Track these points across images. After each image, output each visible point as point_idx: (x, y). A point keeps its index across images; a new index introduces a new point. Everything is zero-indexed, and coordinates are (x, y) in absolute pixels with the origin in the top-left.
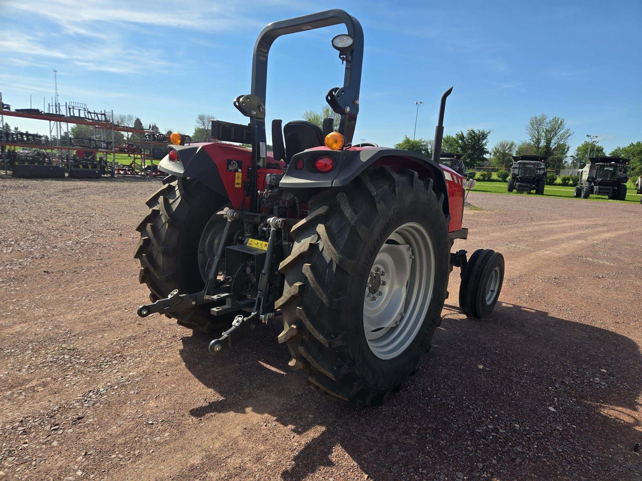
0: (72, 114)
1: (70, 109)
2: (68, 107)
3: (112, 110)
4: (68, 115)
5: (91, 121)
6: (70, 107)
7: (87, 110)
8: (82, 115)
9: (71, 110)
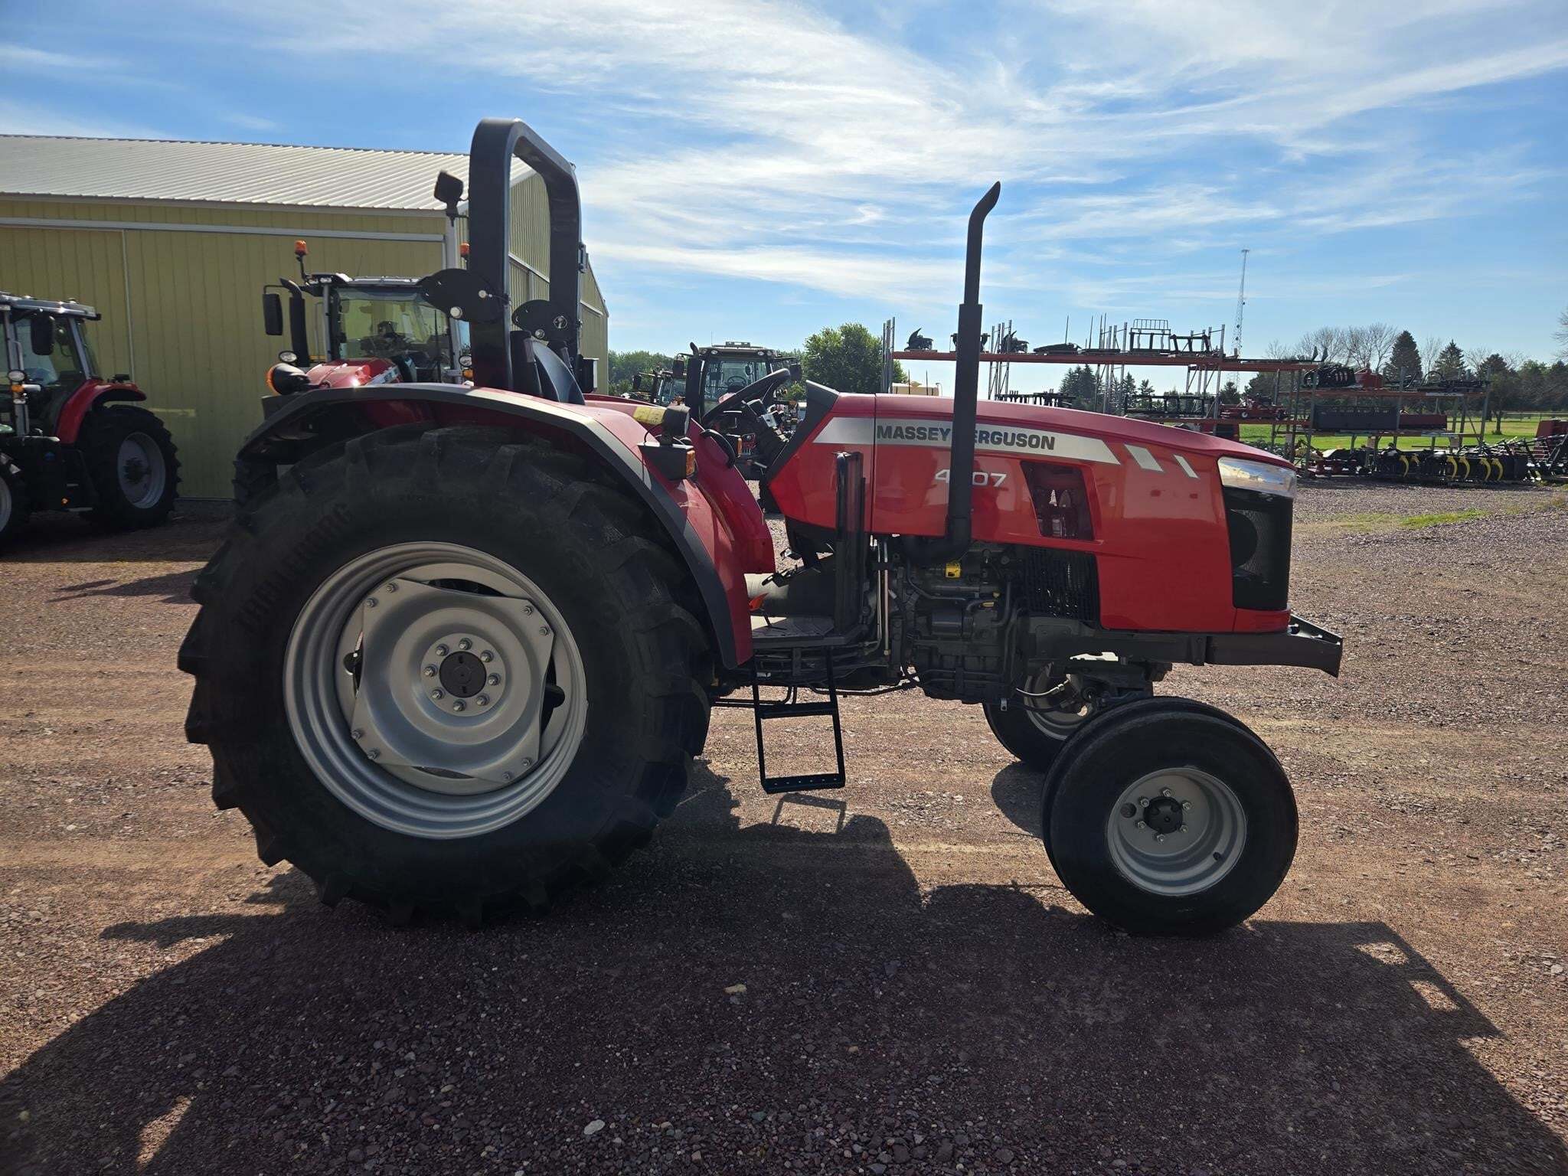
0: (1135, 346)
1: (1132, 334)
2: (1128, 331)
3: (1224, 326)
4: (1128, 349)
5: (1174, 356)
6: (1133, 331)
7: (1167, 332)
8: (1156, 346)
9: (1136, 336)
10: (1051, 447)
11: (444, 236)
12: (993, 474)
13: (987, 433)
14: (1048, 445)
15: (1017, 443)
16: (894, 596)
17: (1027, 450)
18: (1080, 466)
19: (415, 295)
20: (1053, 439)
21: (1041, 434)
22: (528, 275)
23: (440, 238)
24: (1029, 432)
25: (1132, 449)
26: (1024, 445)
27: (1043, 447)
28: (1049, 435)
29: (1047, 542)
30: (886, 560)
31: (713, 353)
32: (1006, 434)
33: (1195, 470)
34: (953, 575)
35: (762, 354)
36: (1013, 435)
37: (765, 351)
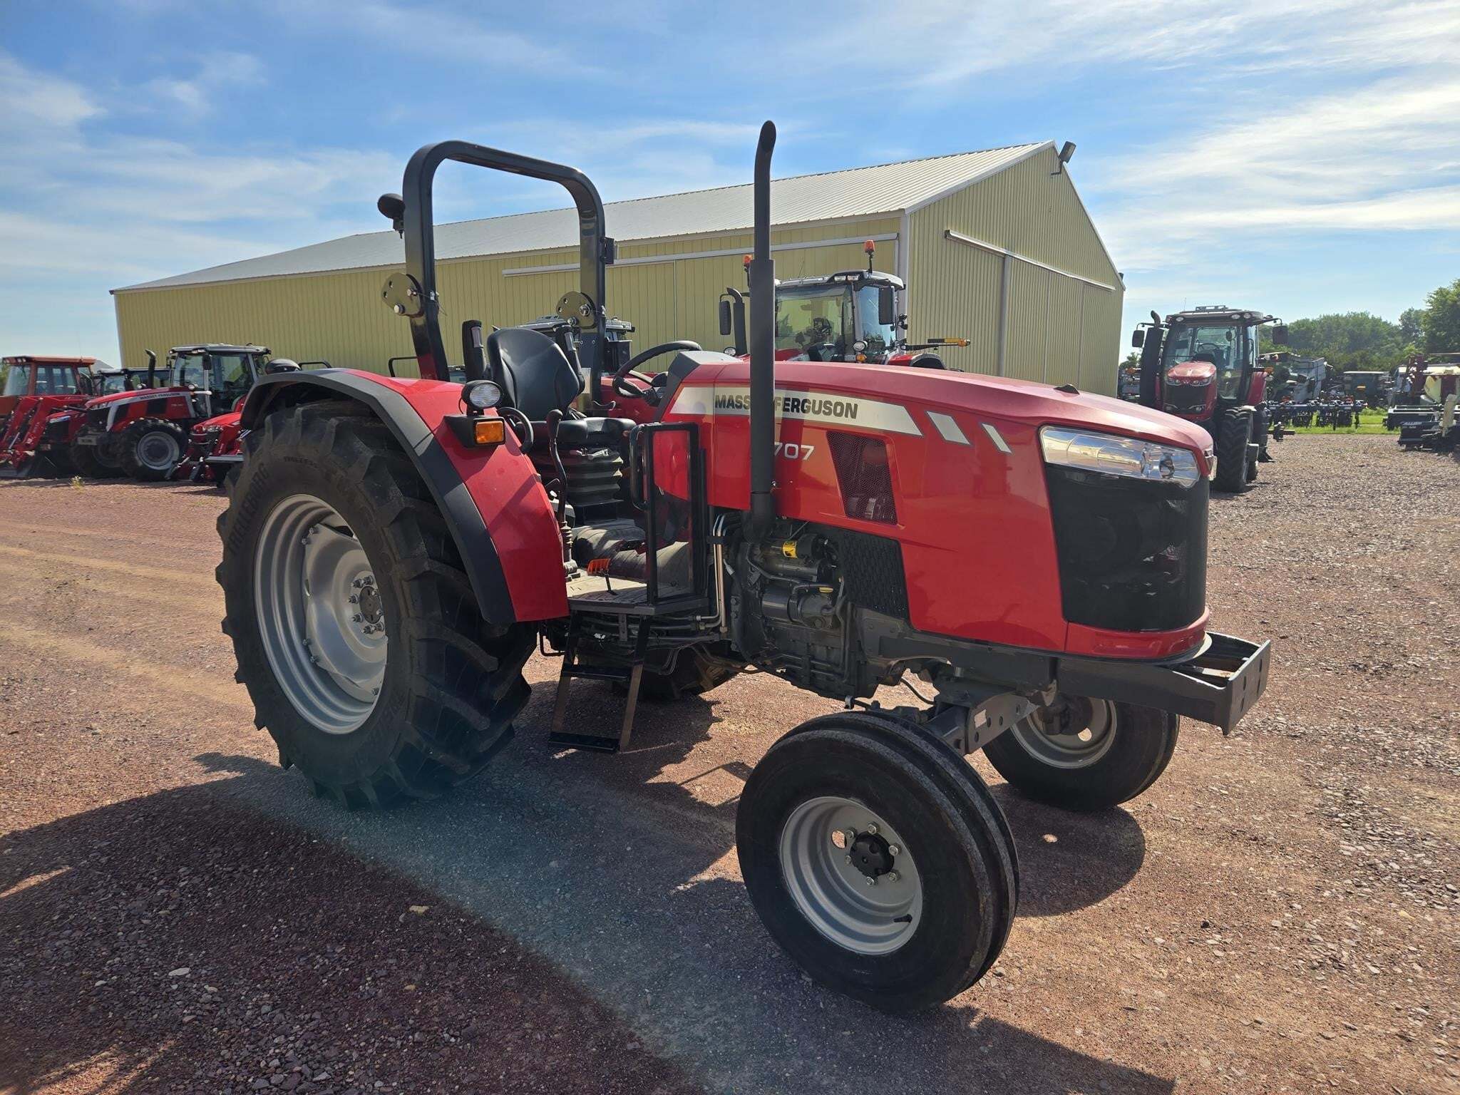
10: (854, 416)
11: (898, 234)
12: (802, 446)
13: (798, 400)
14: (851, 409)
15: (824, 411)
16: (730, 571)
17: (832, 419)
18: (883, 437)
19: (844, 289)
20: (856, 406)
21: (845, 400)
22: (1004, 258)
23: (895, 235)
24: (834, 398)
25: (933, 416)
26: (829, 414)
27: (846, 416)
28: (853, 401)
29: (856, 524)
30: (719, 534)
31: (1179, 320)
32: (814, 401)
33: (1008, 443)
34: (789, 555)
35: (1237, 317)
36: (821, 402)
37: (1242, 314)
